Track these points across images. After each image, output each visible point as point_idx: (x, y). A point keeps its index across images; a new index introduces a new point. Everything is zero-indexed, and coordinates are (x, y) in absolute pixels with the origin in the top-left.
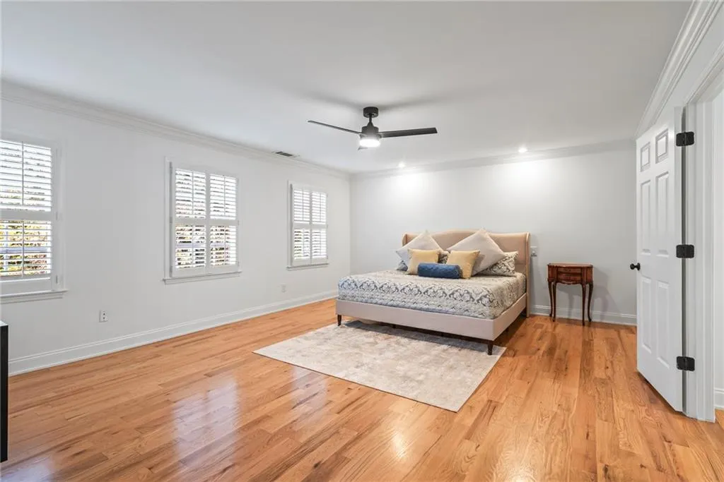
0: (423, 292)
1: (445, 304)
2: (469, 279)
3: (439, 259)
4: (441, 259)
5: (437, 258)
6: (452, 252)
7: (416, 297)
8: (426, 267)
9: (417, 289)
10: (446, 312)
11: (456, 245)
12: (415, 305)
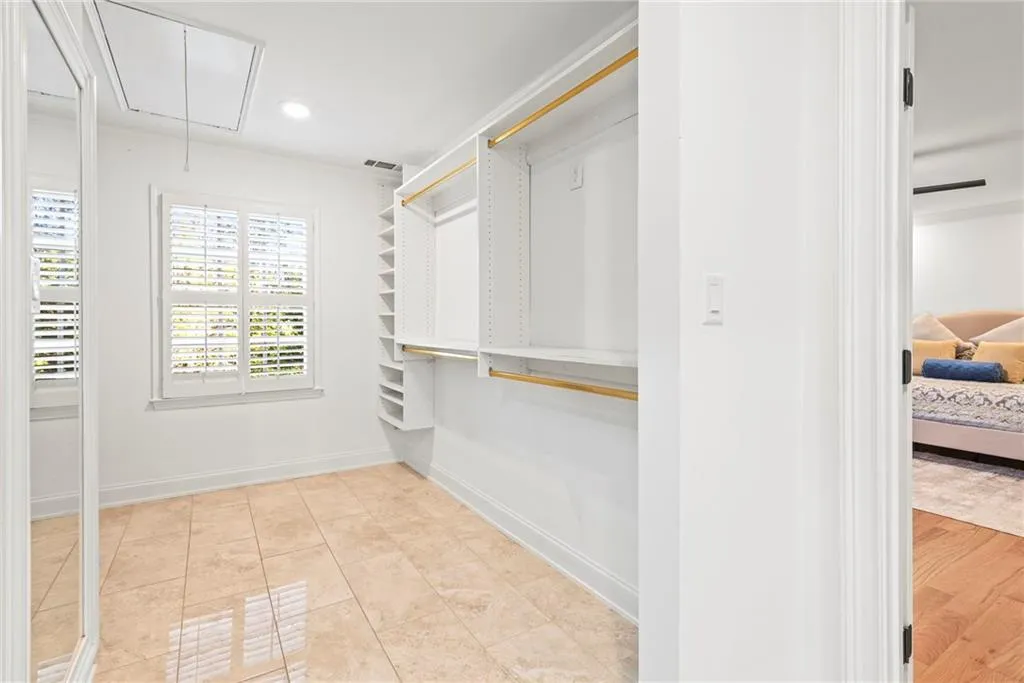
0: (946, 397)
1: (989, 415)
2: (1021, 383)
3: (957, 352)
4: (960, 353)
5: (954, 353)
6: (982, 343)
7: (934, 404)
8: (939, 365)
9: (935, 393)
10: (991, 427)
11: (987, 334)
12: (932, 415)
